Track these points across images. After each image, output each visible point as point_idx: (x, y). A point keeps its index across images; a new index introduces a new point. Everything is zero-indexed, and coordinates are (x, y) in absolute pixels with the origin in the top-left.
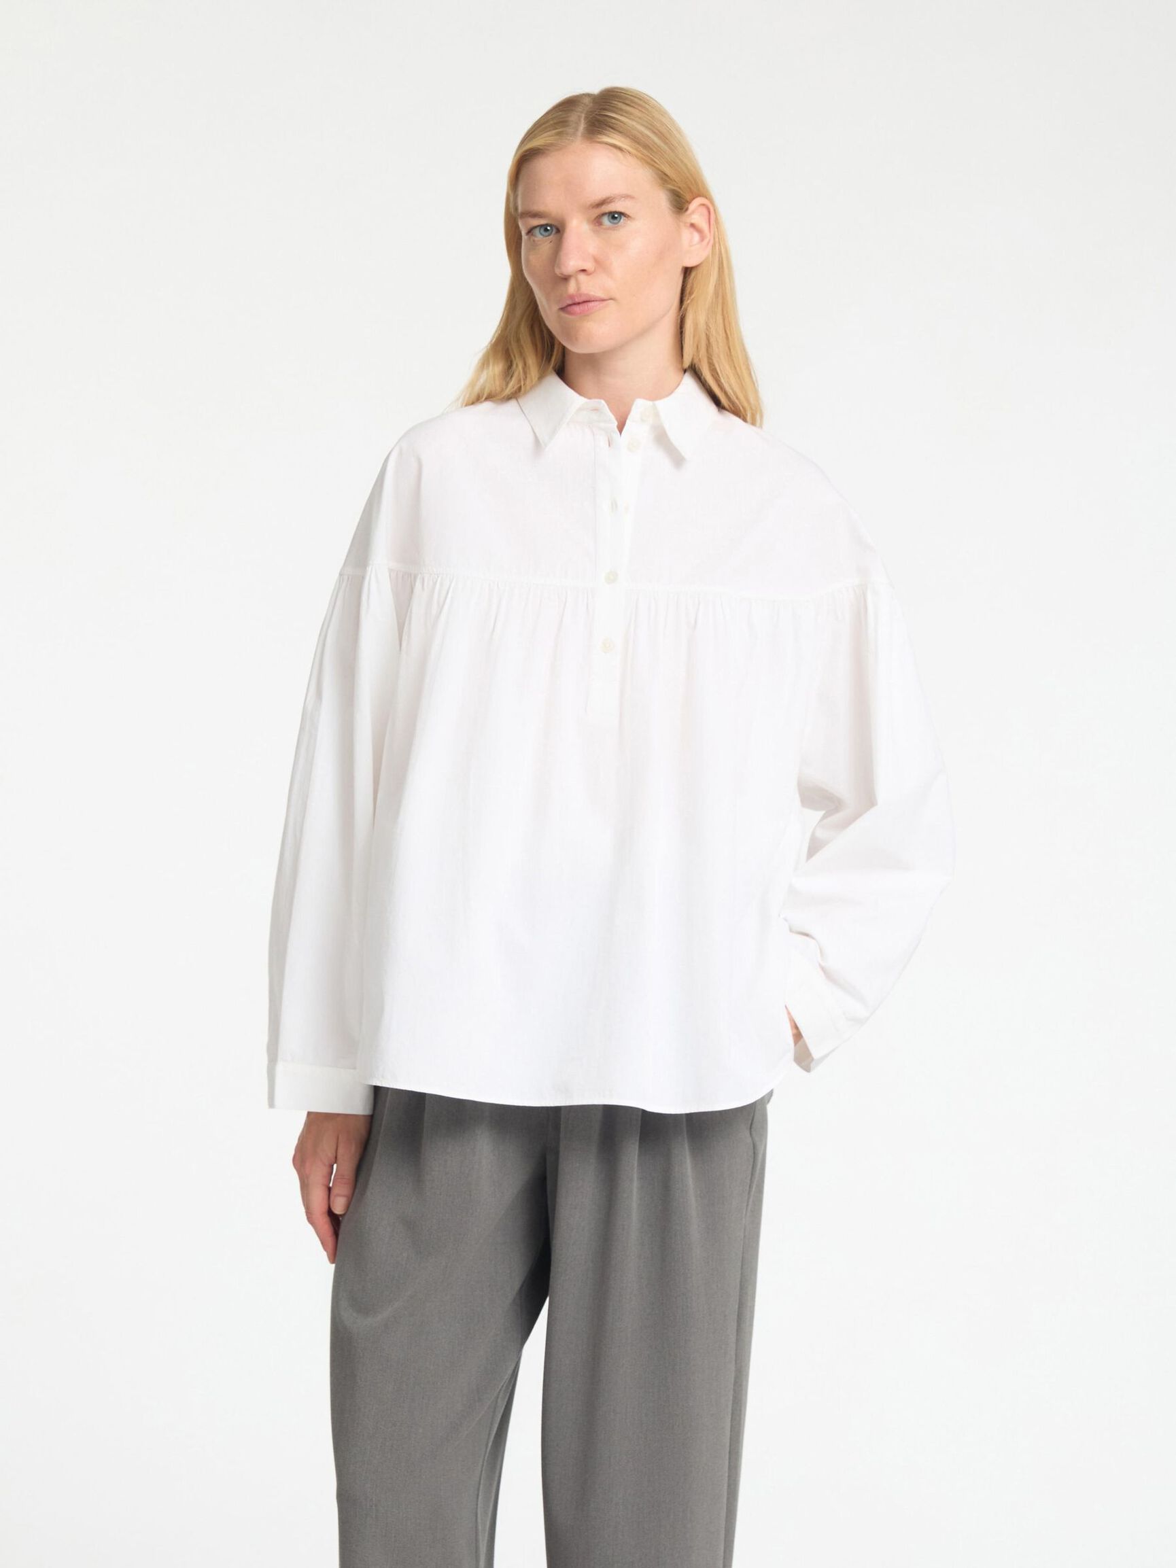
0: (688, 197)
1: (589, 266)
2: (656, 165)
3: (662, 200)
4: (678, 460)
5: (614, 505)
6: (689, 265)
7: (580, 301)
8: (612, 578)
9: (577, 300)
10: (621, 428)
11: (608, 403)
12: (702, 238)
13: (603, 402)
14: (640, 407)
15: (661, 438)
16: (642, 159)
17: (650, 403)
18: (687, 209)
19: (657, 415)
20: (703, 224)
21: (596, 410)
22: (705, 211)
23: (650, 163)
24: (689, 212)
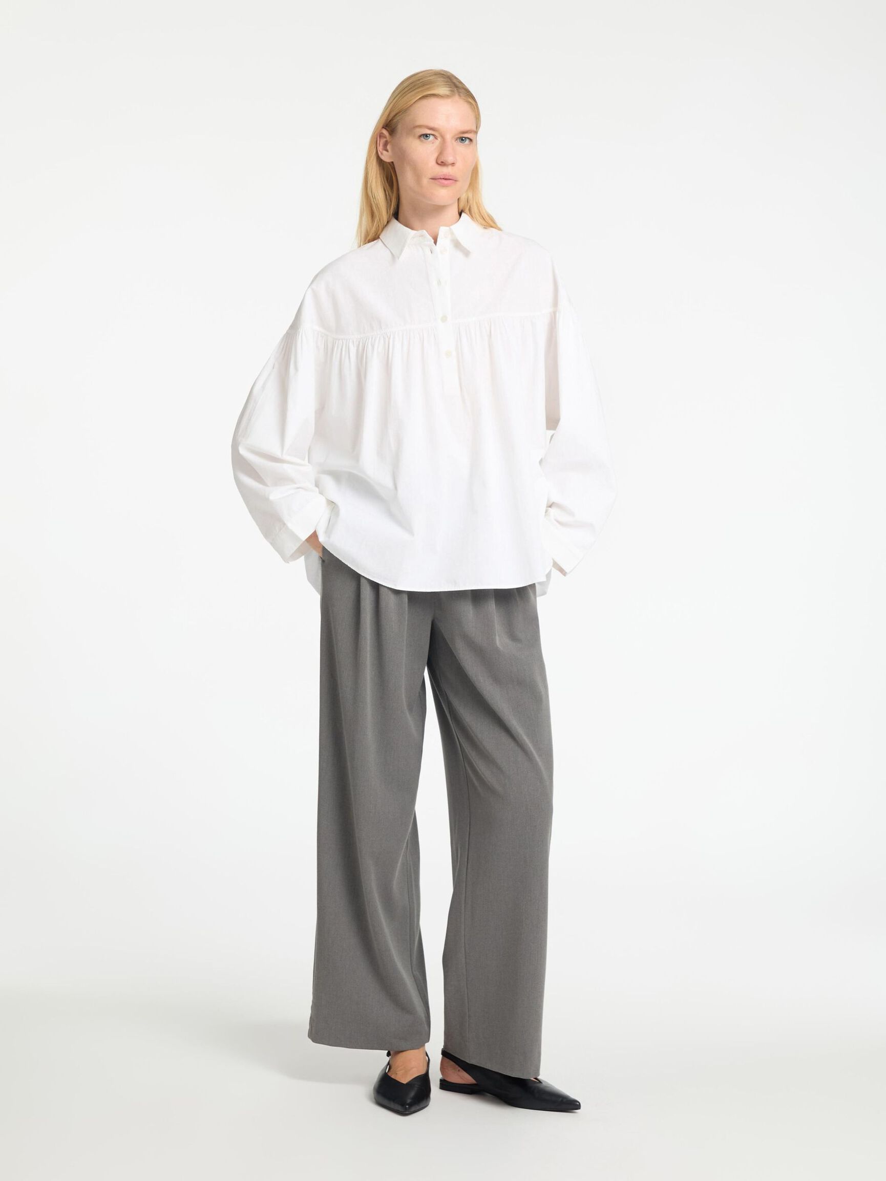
4: (466, 253)
5: (439, 283)
7: (448, 178)
8: (444, 319)
9: (446, 177)
10: (435, 242)
11: (427, 231)
13: (424, 231)
14: (443, 231)
15: (457, 245)
17: (448, 228)
19: (452, 234)
21: (422, 236)
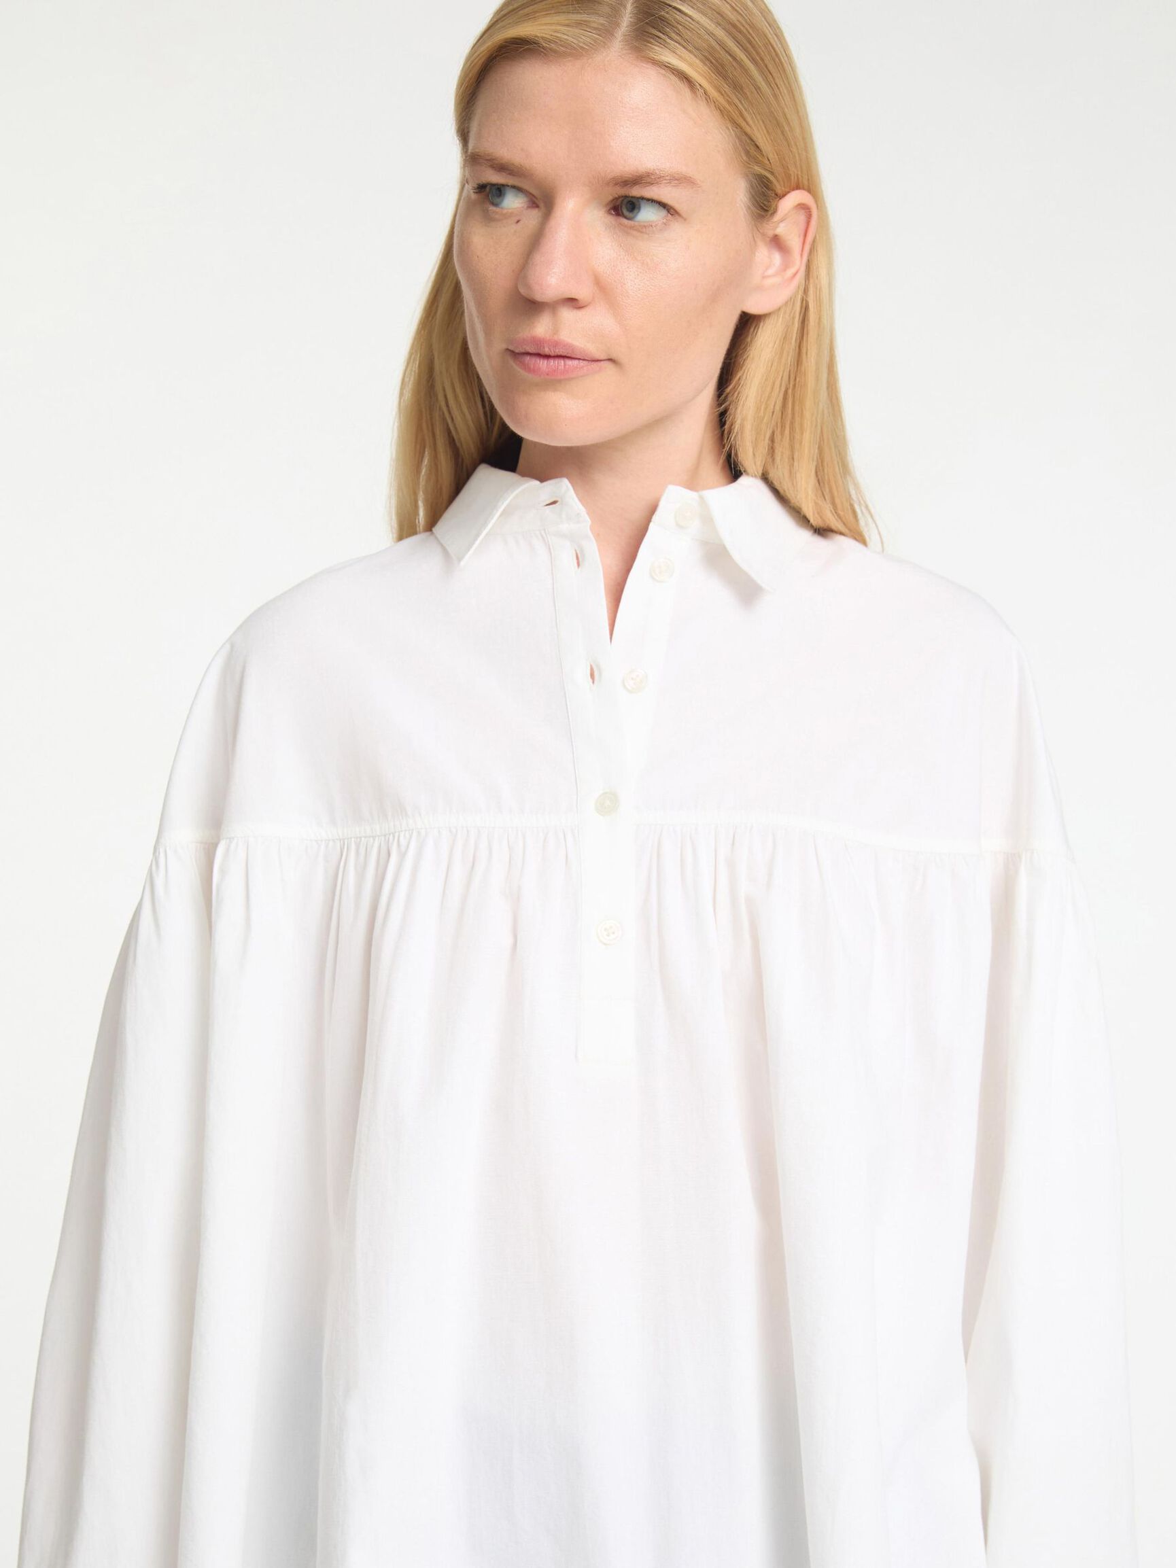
0: (779, 189)
1: (582, 291)
2: (743, 124)
3: (739, 193)
6: (753, 309)
7: (552, 354)
8: (607, 804)
9: (547, 351)
12: (785, 266)
16: (722, 111)
18: (775, 212)
20: (794, 241)
22: (802, 218)
23: (733, 120)
24: (777, 217)
